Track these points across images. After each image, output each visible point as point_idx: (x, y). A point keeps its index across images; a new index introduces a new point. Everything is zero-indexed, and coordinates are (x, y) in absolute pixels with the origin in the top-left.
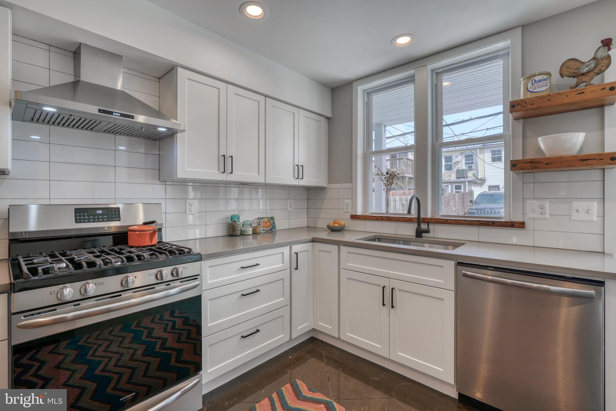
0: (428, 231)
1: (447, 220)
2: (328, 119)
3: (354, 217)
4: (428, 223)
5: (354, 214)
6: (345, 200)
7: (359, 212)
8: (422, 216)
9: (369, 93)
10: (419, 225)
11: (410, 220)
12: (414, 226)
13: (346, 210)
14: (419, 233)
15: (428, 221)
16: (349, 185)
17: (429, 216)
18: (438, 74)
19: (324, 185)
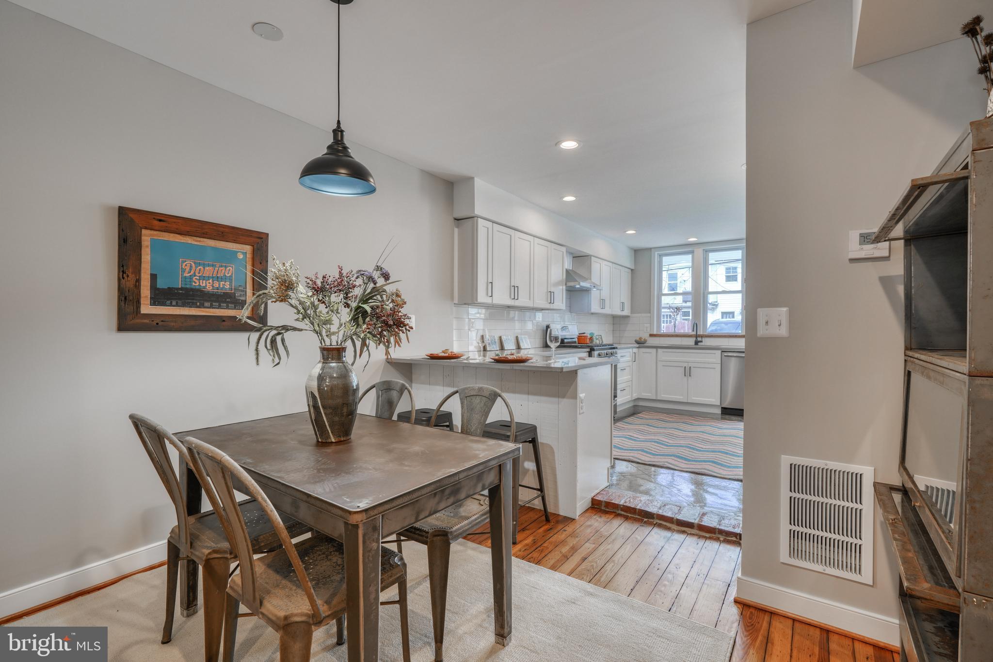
0: (702, 342)
1: (712, 335)
2: (632, 270)
3: (651, 335)
4: (702, 337)
5: (651, 333)
6: (645, 325)
7: (655, 333)
8: (698, 334)
9: (661, 256)
10: (696, 338)
11: (690, 336)
12: (694, 339)
13: (645, 331)
14: (697, 343)
15: (702, 336)
16: (649, 315)
17: (701, 333)
18: (707, 252)
19: (629, 314)
